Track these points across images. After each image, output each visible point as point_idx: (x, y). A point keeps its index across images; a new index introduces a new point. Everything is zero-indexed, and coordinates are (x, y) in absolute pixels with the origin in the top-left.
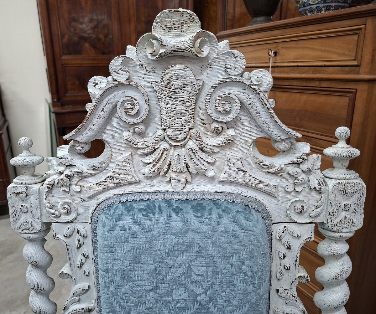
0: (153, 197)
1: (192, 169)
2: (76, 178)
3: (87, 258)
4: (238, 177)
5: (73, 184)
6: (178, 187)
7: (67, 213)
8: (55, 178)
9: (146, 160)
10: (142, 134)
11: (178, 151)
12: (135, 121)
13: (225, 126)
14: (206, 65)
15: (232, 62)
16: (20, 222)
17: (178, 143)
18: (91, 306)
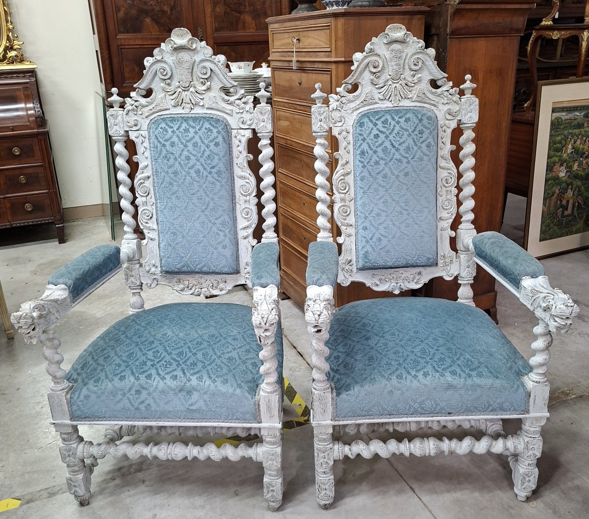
0: (176, 116)
1: (193, 101)
2: (140, 107)
3: (146, 149)
4: (214, 106)
5: (139, 110)
6: (187, 111)
7: (136, 125)
8: (130, 108)
9: (172, 97)
10: (169, 85)
11: (186, 92)
12: (166, 78)
13: (206, 80)
14: (196, 52)
15: (206, 51)
16: (113, 130)
17: (186, 89)
18: (149, 175)
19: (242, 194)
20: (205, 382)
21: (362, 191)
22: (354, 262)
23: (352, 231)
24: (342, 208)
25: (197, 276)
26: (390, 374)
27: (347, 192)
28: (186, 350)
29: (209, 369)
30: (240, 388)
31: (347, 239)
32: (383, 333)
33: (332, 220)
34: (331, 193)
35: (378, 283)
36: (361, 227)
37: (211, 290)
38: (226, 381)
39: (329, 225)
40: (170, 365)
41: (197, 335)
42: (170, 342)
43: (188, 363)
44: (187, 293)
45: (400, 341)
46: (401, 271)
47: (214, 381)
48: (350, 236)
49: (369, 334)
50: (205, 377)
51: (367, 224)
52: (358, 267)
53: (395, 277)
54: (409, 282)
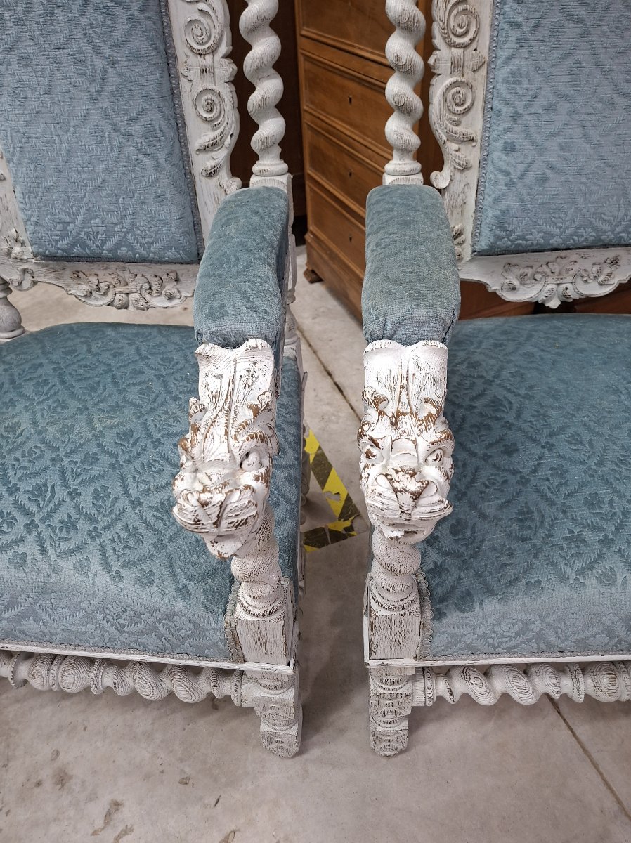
19: (192, 49)
20: (95, 577)
21: (514, 35)
22: (468, 235)
23: (472, 155)
24: (454, 90)
25: (113, 265)
26: (581, 572)
27: (472, 40)
28: (54, 478)
29: (107, 542)
30: (184, 598)
31: (458, 176)
32: (551, 435)
33: (423, 127)
34: (426, 47)
35: (516, 283)
36: (499, 144)
37: (148, 297)
38: (147, 580)
39: (415, 140)
40: (11, 525)
41: (87, 434)
42: (18, 455)
43: (55, 522)
44: (101, 303)
45: (599, 464)
46: (573, 255)
47: (118, 577)
48: (465, 168)
49: (513, 436)
50: (96, 565)
51: (516, 136)
52: (477, 248)
53: (557, 271)
54: (586, 281)
